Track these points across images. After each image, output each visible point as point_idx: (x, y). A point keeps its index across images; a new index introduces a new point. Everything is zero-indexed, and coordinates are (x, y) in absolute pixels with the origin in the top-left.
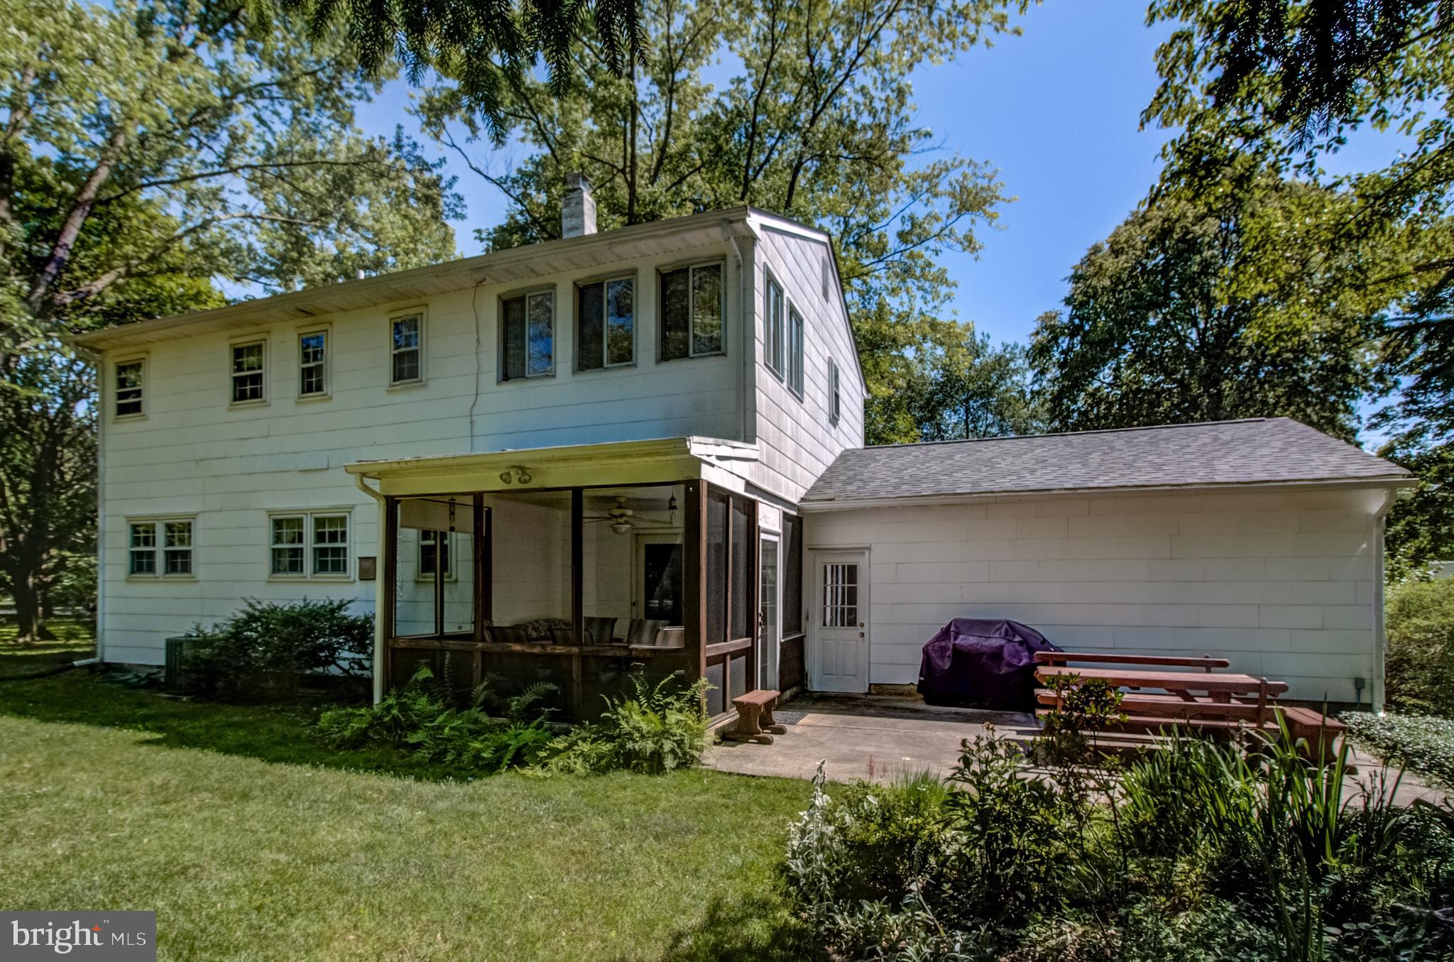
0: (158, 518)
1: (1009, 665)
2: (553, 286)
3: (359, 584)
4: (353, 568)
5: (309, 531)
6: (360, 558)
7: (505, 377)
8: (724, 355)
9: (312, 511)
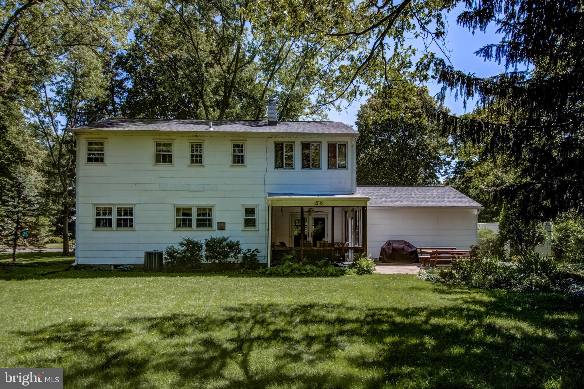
0: (113, 205)
1: (406, 251)
2: (294, 142)
3: (217, 231)
4: (215, 226)
5: (194, 212)
6: (218, 223)
7: (276, 167)
8: (347, 169)
9: (196, 206)
